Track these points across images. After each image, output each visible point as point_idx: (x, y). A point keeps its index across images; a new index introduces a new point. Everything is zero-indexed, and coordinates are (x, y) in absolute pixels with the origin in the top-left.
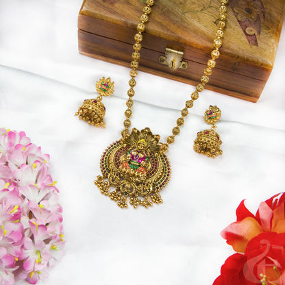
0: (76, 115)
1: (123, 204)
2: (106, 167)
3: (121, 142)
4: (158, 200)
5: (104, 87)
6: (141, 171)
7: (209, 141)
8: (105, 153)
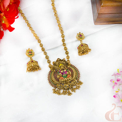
0: (27, 72)
1: (70, 94)
2: (53, 84)
3: (52, 70)
4: (81, 83)
5: (30, 54)
6: (69, 77)
7: (85, 48)
8: (49, 79)
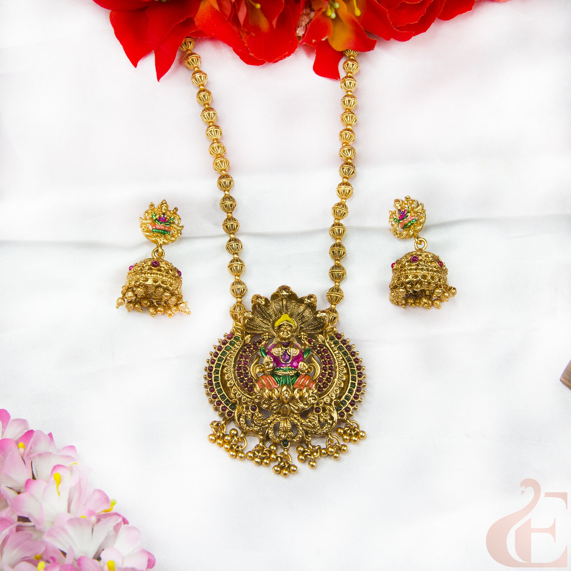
0: (119, 304)
1: (285, 468)
3: (238, 334)
4: (355, 433)
5: (159, 225)
6: (303, 385)
